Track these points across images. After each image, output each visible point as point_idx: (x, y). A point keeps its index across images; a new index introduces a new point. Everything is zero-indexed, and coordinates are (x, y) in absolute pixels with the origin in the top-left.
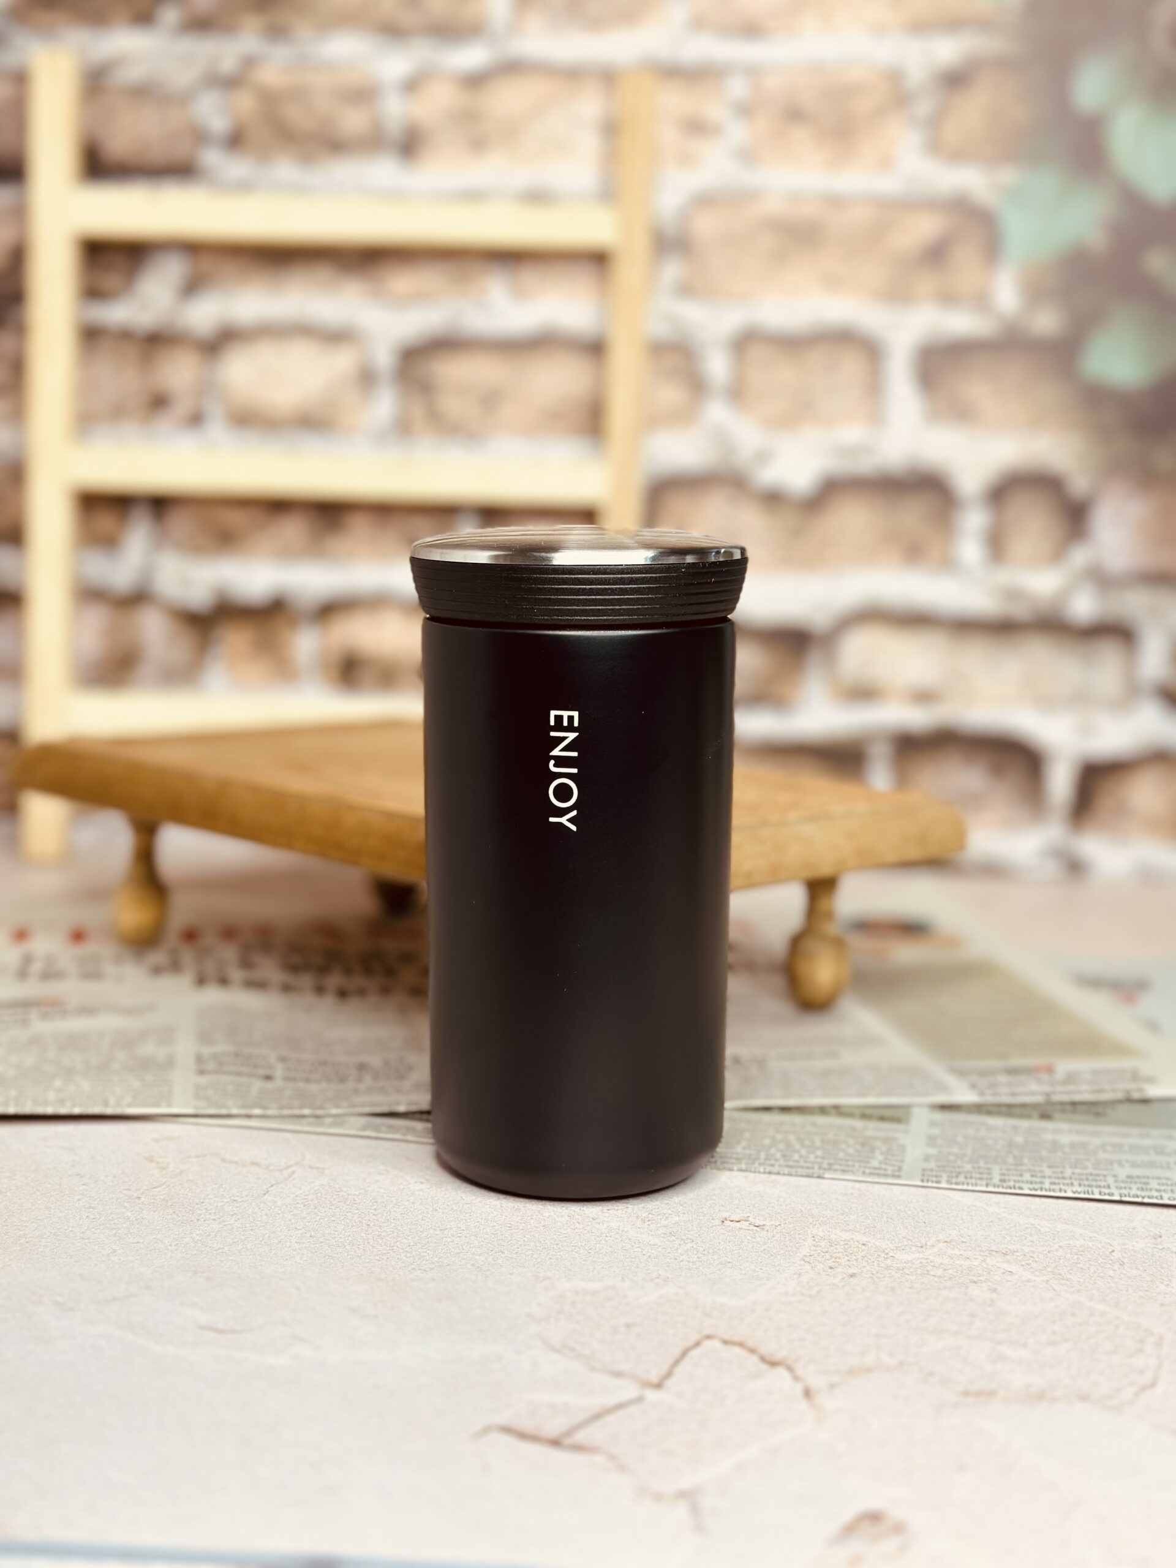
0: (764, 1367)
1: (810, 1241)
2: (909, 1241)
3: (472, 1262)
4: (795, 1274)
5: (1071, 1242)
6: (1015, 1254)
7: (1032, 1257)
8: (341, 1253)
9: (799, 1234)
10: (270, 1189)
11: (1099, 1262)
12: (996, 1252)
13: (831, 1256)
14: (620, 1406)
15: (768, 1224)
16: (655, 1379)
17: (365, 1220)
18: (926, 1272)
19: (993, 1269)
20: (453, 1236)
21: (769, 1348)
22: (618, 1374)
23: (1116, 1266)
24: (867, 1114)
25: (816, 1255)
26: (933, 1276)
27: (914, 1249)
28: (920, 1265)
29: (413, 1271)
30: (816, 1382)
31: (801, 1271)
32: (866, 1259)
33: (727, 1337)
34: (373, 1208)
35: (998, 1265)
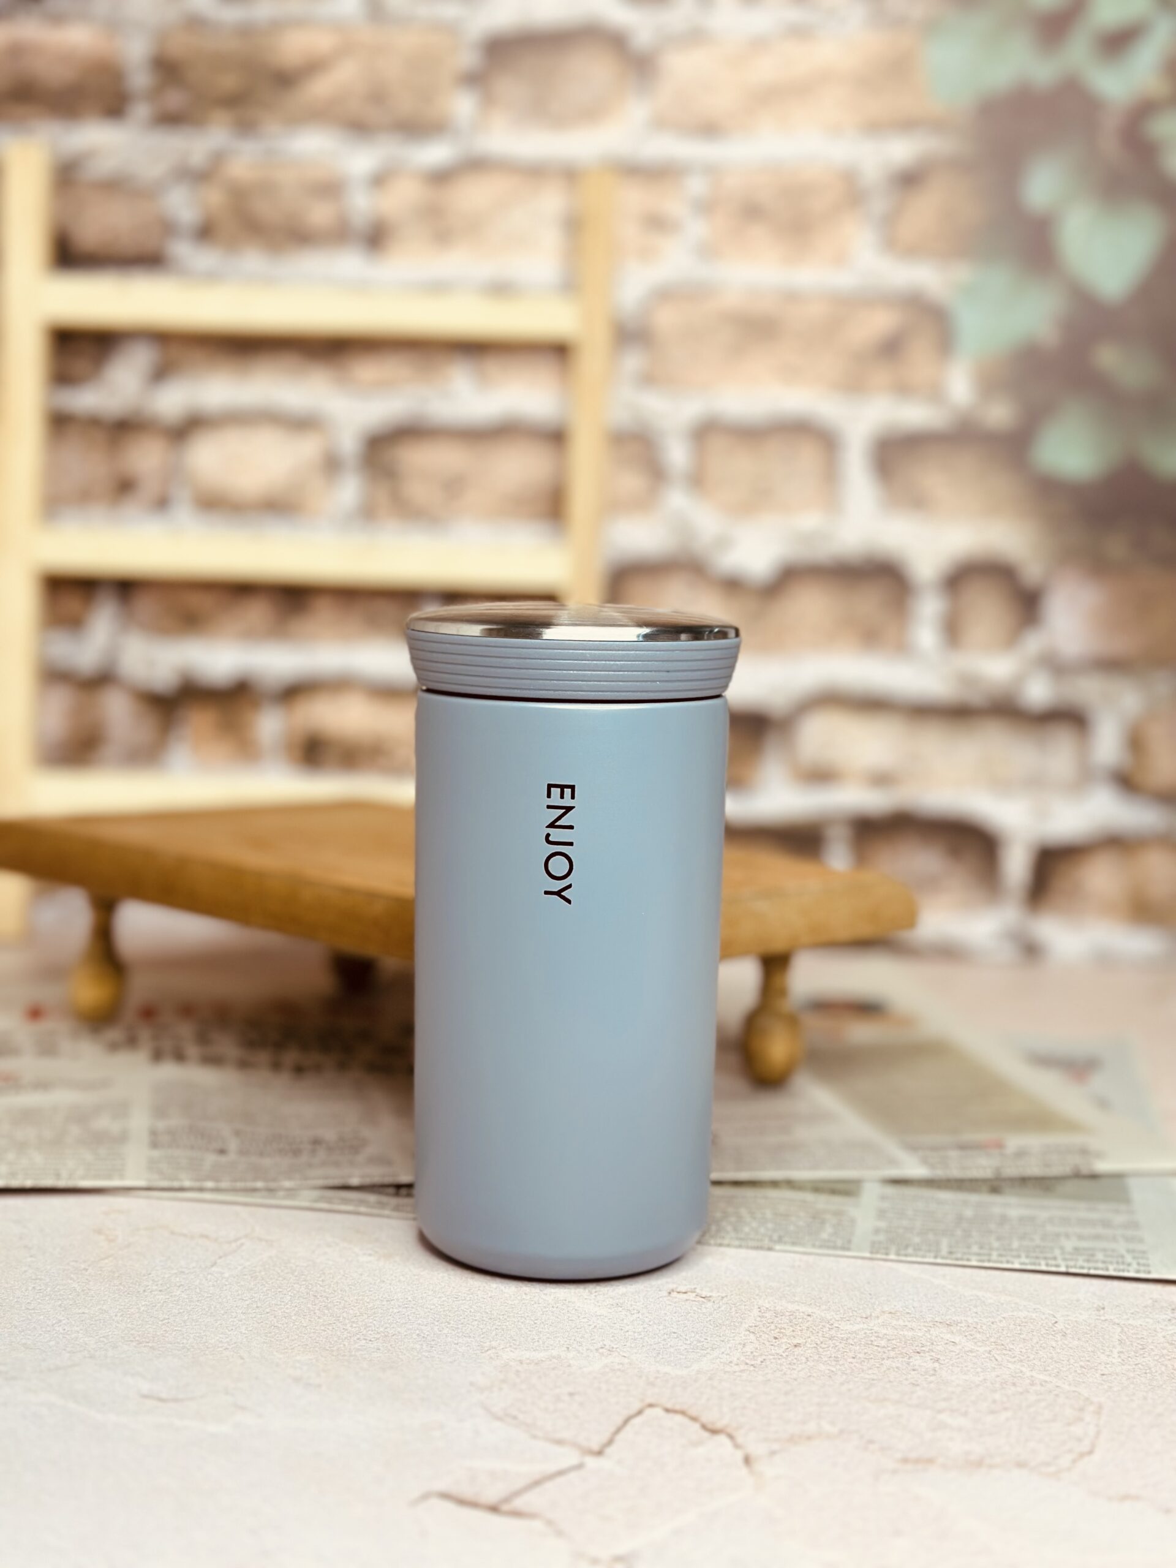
0: (706, 1434)
1: (756, 1312)
2: (854, 1312)
3: (418, 1332)
4: (740, 1344)
5: (1015, 1313)
6: (959, 1325)
7: (975, 1328)
8: (286, 1323)
9: (745, 1305)
10: (219, 1261)
11: (1042, 1333)
12: (940, 1322)
13: (776, 1326)
14: (561, 1473)
15: (714, 1294)
16: (596, 1447)
17: (313, 1291)
18: (870, 1343)
19: (936, 1339)
20: (399, 1306)
21: (710, 1417)
22: (560, 1442)
23: (1059, 1337)
24: (818, 1187)
25: (761, 1326)
26: (876, 1346)
27: (859, 1319)
28: (864, 1335)
29: (358, 1341)
30: (757, 1449)
31: (746, 1341)
32: (811, 1329)
33: (669, 1406)
34: (321, 1279)
35: (942, 1335)
